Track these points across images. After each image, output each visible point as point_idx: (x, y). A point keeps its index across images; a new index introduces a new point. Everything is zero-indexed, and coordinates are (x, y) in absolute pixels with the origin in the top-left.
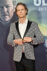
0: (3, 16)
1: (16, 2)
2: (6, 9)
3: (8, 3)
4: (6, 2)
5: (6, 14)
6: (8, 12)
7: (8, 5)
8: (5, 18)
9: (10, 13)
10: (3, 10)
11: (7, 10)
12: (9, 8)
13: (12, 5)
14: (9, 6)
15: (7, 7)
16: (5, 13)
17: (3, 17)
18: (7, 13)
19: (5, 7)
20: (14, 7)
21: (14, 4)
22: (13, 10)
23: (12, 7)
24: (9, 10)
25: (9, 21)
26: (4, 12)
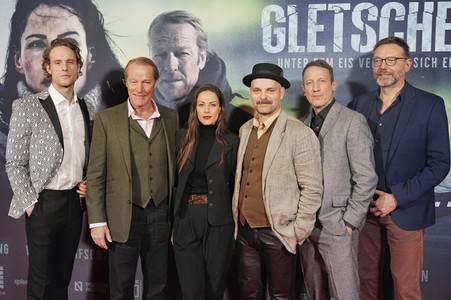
0: (166, 81)
1: (206, 40)
2: (174, 61)
3: (182, 43)
4: (176, 39)
5: (175, 77)
6: (181, 69)
7: (182, 48)
8: (173, 87)
9: (188, 72)
10: (166, 63)
11: (180, 63)
12: (186, 57)
13: (195, 48)
14: (186, 51)
15: (179, 54)
16: (171, 74)
17: (165, 84)
18: (179, 73)
19: (172, 54)
20: (199, 55)
21: (200, 47)
22: (198, 62)
23: (196, 56)
24: (185, 63)
25: (184, 97)
26: (170, 69)
